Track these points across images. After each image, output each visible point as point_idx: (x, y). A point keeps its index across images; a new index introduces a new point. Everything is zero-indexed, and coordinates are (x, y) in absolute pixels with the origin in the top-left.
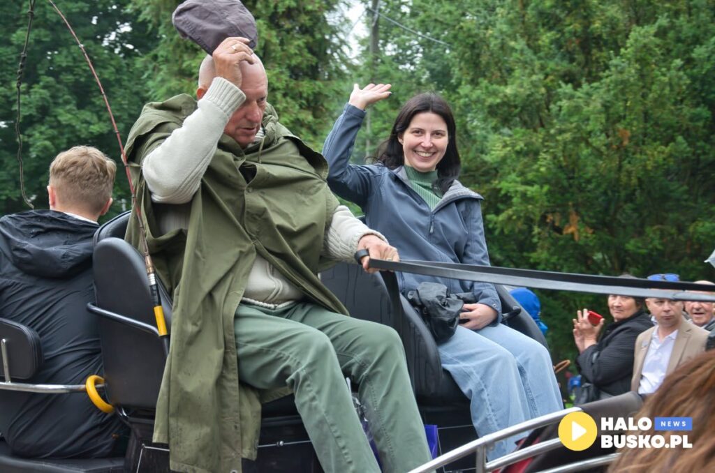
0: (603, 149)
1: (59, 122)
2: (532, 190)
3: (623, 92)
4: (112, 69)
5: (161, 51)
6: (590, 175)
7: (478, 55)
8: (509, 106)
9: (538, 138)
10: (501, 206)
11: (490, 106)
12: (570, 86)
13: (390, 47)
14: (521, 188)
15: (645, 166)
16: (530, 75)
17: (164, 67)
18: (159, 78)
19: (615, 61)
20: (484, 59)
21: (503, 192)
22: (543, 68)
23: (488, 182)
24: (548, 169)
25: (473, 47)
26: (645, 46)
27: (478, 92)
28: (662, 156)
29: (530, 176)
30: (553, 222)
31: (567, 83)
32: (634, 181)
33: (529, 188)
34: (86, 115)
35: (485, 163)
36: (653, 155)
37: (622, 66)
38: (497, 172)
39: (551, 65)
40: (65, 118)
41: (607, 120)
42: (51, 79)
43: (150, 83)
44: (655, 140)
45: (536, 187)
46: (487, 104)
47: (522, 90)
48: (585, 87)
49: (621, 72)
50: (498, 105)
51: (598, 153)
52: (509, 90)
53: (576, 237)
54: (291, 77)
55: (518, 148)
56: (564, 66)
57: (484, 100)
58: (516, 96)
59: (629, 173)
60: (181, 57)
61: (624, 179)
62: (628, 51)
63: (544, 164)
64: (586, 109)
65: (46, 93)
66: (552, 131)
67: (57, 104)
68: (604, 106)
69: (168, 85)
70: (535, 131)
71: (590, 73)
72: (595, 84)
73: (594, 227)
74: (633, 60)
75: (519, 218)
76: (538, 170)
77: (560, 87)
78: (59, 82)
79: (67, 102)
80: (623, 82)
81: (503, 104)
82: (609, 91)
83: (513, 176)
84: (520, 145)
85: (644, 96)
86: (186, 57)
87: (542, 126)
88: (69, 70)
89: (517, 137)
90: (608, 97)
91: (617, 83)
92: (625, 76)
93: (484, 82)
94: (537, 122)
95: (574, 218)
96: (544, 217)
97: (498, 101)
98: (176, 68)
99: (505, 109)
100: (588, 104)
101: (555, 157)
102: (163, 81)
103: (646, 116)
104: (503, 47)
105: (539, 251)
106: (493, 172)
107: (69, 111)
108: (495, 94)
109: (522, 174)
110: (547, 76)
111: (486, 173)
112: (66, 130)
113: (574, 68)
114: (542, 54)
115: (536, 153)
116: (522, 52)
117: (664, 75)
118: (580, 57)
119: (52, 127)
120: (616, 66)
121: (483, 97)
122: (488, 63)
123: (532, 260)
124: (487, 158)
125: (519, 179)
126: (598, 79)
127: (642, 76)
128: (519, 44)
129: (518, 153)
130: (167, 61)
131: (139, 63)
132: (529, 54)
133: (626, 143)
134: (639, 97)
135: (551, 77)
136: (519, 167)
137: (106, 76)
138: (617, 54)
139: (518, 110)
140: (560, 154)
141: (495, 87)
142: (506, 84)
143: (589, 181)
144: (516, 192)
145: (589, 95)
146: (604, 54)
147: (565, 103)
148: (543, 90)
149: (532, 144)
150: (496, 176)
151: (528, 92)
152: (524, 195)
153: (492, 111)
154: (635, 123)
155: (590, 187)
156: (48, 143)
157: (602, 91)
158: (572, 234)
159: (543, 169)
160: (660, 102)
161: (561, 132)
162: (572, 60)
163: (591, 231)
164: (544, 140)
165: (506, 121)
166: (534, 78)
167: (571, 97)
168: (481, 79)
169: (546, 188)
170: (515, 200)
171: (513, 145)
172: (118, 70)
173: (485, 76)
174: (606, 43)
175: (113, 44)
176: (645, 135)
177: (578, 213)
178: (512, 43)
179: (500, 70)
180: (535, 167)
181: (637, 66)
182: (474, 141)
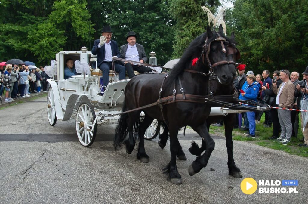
0: (275, 43)
1: (156, 41)
2: (259, 52)
3: (280, 30)
4: (167, 30)
5: (177, 25)
6: (272, 49)
7: (247, 23)
8: (254, 34)
9: (260, 41)
10: (252, 56)
11: (249, 34)
12: (267, 29)
13: (228, 22)
14: (256, 52)
15: (285, 47)
16: (259, 26)
17: (178, 28)
18: (176, 31)
19: (278, 23)
20: (248, 23)
21: (252, 53)
22: (261, 25)
23: (248, 51)
24: (262, 48)
25: (245, 21)
26: (285, 19)
27: (247, 30)
28: (289, 44)
29: (258, 49)
30: (264, 59)
31: (267, 28)
32: (282, 50)
33: (258, 52)
34: (162, 39)
35: (248, 47)
36: (287, 44)
37: (279, 24)
38: (251, 49)
39: (264, 24)
40: (158, 40)
41: (276, 36)
42: (155, 32)
43: (175, 32)
44: (287, 40)
45: (260, 52)
46: (249, 33)
47: (256, 30)
48: (271, 29)
49: (279, 25)
50: (251, 33)
51: (274, 44)
52: (253, 30)
53: (269, 63)
54: (205, 29)
55: (255, 43)
56: (267, 24)
57: (248, 32)
58: (255, 31)
59: (281, 48)
60: (181, 26)
61: (280, 50)
62: (281, 20)
63: (261, 46)
64: (271, 34)
65: (154, 35)
66: (264, 39)
67: (156, 37)
68: (275, 33)
69: (178, 32)
70: (260, 39)
71: (273, 26)
72: (273, 28)
73: (273, 60)
74: (282, 22)
75: (256, 59)
76: (260, 48)
77: (265, 29)
78: (156, 33)
79: (158, 37)
80: (280, 27)
81: (252, 33)
82: (277, 29)
83: (254, 49)
84: (256, 42)
85: (285, 31)
86: (182, 26)
87: (261, 38)
88: (158, 30)
89: (256, 41)
90: (276, 31)
91: (278, 28)
92: (280, 26)
93: (248, 28)
94: (260, 37)
95: (269, 59)
96: (261, 58)
97: (251, 32)
98: (180, 28)
99: (253, 34)
100: (272, 33)
101: (264, 45)
102: (177, 31)
103: (286, 35)
104: (252, 20)
105: (260, 66)
106: (250, 48)
107: (158, 39)
108: (250, 31)
109: (256, 49)
110: (262, 27)
111: (248, 49)
112: (158, 43)
113: (269, 25)
114: (261, 22)
115: (260, 44)
116: (257, 21)
117: (289, 25)
118: (270, 22)
119: (155, 42)
120: (278, 24)
121: (247, 32)
122: (249, 24)
123: (259, 68)
124: (248, 45)
125: (256, 50)
126: (274, 27)
127: (284, 26)
128: (256, 20)
129: (255, 44)
130: (178, 27)
131: (172, 28)
132: (258, 22)
133: (281, 41)
134: (284, 31)
135: (263, 27)
136: (256, 47)
137: (166, 31)
138: (279, 21)
139: (255, 35)
140: (265, 44)
141: (250, 29)
142: (253, 29)
143: (272, 50)
144: (255, 53)
145: (272, 31)
146: (276, 21)
147: (266, 33)
148: (261, 30)
149: (259, 42)
150: (251, 50)
151: (258, 30)
152: (257, 53)
153: (250, 35)
154: (283, 37)
155: (272, 52)
156: (154, 45)
157: (275, 30)
158: (268, 62)
159: (261, 48)
160: (288, 32)
161: (266, 39)
162: (268, 23)
163: (272, 61)
164: (262, 41)
165: (253, 37)
166: (259, 27)
167: (268, 31)
168: (247, 28)
169: (262, 52)
170: (255, 55)
171: (254, 43)
172: (169, 30)
173: (248, 27)
174: (276, 19)
175: (168, 24)
176: (285, 39)
177: (270, 58)
178: (254, 20)
179: (252, 26)
180: (259, 47)
181: (283, 24)
182: (246, 42)
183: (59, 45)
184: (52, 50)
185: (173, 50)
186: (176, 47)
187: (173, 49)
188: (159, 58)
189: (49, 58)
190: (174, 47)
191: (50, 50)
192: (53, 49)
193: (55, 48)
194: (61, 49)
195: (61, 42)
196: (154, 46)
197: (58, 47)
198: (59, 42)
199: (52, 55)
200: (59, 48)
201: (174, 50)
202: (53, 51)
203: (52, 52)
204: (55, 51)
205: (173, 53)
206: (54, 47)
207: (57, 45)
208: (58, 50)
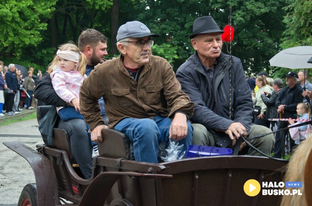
184: (24, 28)
185: (283, 27)
186: (291, 21)
187: (285, 24)
188: (253, 46)
189: (19, 44)
190: (286, 20)
191: (21, 27)
192: (26, 24)
193: (31, 24)
194: (43, 24)
195: (43, 10)
196: (240, 20)
197: (37, 20)
199: (25, 37)
200: (40, 22)
201: (287, 26)
202: (26, 28)
203: (24, 31)
204: (30, 30)
205: (284, 32)
206: (29, 21)
207: (36, 16)
208: (38, 27)
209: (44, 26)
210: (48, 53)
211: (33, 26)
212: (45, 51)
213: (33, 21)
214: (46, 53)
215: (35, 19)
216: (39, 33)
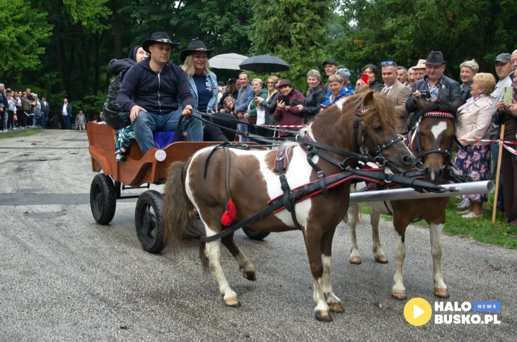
183: (37, 41)
194: (41, 48)
195: (41, 35)
197: (36, 45)
198: (38, 36)
200: (39, 47)
207: (34, 40)
208: (36, 52)
209: (42, 50)
210: (51, 77)
211: (31, 51)
212: (47, 75)
213: (31, 46)
214: (49, 77)
215: (33, 43)
216: (37, 57)
